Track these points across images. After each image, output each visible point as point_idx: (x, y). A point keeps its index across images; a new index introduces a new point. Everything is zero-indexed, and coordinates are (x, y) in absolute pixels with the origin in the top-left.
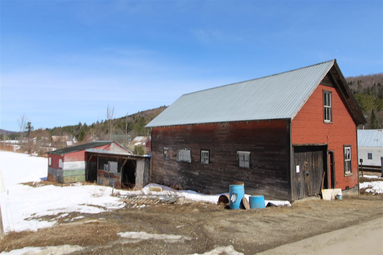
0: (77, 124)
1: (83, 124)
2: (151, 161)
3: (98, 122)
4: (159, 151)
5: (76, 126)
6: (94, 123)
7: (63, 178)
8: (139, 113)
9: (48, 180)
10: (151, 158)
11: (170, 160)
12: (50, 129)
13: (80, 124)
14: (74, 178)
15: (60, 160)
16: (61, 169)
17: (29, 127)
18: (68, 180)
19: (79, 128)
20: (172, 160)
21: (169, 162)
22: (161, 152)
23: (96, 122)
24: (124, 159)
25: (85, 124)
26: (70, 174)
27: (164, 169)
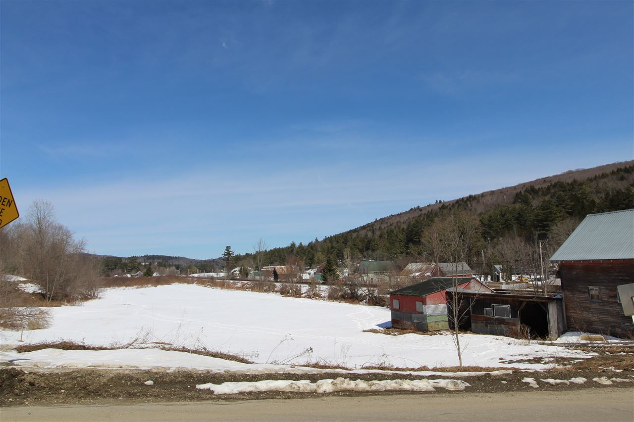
0: (289, 245)
1: (297, 245)
2: (564, 304)
3: (317, 240)
4: (580, 291)
5: (287, 248)
6: (312, 242)
7: (426, 325)
8: (376, 221)
9: (393, 327)
10: (564, 300)
11: (604, 302)
12: (251, 254)
13: (293, 245)
14: (438, 325)
15: (418, 304)
16: (422, 313)
17: (228, 254)
18: (432, 327)
19: (292, 251)
20: (608, 302)
21: (601, 304)
22: (584, 292)
23: (314, 241)
24: (522, 302)
25: (301, 244)
26: (434, 319)
27: (592, 313)
